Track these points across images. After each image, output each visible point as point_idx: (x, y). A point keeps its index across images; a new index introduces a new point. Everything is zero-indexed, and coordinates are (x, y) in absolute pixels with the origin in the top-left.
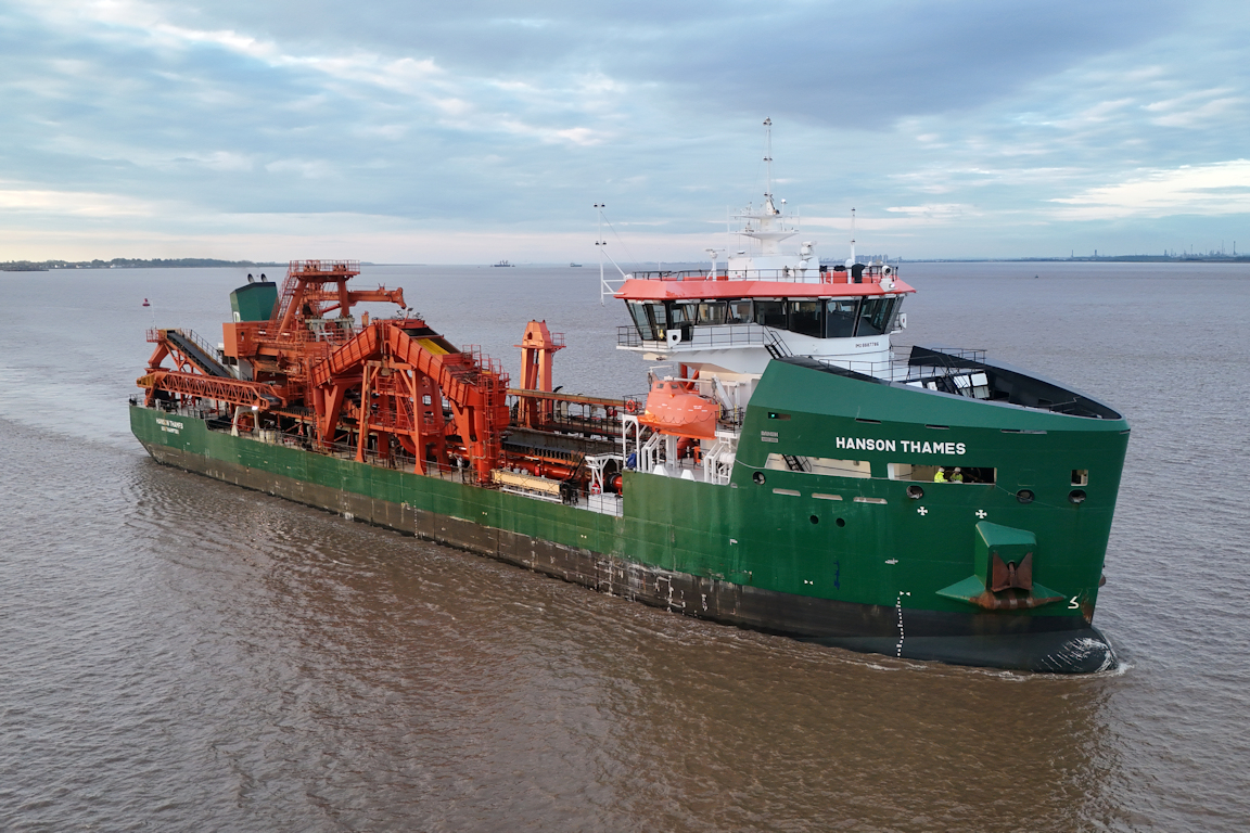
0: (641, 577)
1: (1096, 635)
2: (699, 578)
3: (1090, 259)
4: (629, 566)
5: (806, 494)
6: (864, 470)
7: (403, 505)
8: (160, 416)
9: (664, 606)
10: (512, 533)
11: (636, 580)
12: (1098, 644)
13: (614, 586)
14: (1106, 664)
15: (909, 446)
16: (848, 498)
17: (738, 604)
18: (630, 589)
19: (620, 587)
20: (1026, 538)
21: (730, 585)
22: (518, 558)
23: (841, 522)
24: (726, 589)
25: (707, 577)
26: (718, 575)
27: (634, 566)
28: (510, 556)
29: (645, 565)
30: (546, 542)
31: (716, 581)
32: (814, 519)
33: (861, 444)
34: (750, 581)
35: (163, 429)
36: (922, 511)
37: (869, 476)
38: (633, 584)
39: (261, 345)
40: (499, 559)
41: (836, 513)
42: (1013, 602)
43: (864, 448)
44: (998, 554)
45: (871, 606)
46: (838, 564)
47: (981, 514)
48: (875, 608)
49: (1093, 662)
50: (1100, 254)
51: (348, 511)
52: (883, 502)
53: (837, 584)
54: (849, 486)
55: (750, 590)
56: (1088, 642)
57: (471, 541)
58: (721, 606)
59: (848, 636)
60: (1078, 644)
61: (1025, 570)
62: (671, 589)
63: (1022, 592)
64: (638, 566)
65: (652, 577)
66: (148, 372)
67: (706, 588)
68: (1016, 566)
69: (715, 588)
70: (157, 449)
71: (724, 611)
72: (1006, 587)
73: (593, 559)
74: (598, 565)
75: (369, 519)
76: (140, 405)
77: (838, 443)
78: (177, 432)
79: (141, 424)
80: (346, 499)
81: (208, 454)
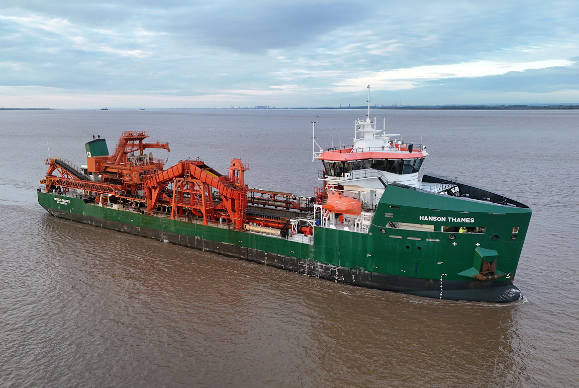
0: (322, 268)
1: (516, 288)
2: (351, 269)
3: (347, 108)
4: (316, 264)
5: (405, 238)
6: (430, 228)
7: (196, 237)
8: (56, 197)
9: (333, 280)
10: (255, 250)
11: (320, 270)
12: (517, 291)
13: (308, 272)
14: (520, 298)
15: (451, 219)
16: (423, 239)
17: (370, 279)
18: (316, 273)
19: (311, 272)
20: (494, 253)
21: (367, 272)
22: (258, 260)
23: (419, 248)
24: (365, 274)
25: (356, 269)
26: (361, 268)
27: (319, 264)
28: (254, 259)
29: (324, 264)
30: (272, 254)
31: (360, 270)
32: (408, 247)
33: (431, 219)
34: (376, 270)
35: (58, 202)
36: (455, 244)
37: (433, 231)
38: (318, 271)
39: (107, 167)
40: (248, 260)
41: (418, 245)
42: (490, 277)
43: (432, 220)
44: (485, 260)
45: (430, 280)
46: (417, 264)
47: (478, 245)
48: (432, 280)
49: (516, 298)
50: (351, 106)
51: (166, 239)
52: (438, 240)
53: (416, 272)
54: (424, 235)
55: (376, 274)
56: (513, 290)
57: (233, 253)
58: (362, 280)
59: (419, 291)
60: (510, 291)
61: (494, 265)
62: (337, 273)
63: (492, 273)
64: (321, 264)
65: (328, 269)
66: (47, 178)
67: (354, 273)
68: (491, 264)
69: (359, 273)
70: (54, 211)
71: (363, 282)
72: (488, 272)
73: (297, 261)
74: (300, 263)
75: (177, 243)
76: (42, 191)
77: (421, 218)
78: (66, 204)
79: (43, 199)
80: (164, 234)
81: (84, 214)
